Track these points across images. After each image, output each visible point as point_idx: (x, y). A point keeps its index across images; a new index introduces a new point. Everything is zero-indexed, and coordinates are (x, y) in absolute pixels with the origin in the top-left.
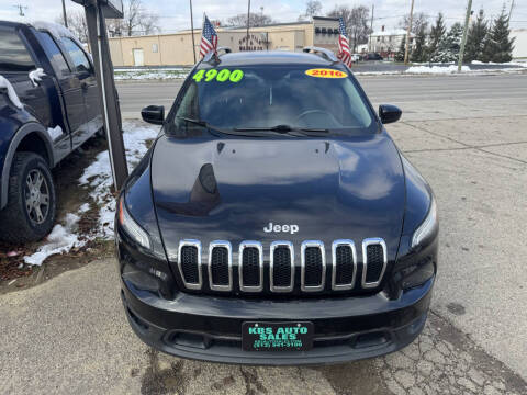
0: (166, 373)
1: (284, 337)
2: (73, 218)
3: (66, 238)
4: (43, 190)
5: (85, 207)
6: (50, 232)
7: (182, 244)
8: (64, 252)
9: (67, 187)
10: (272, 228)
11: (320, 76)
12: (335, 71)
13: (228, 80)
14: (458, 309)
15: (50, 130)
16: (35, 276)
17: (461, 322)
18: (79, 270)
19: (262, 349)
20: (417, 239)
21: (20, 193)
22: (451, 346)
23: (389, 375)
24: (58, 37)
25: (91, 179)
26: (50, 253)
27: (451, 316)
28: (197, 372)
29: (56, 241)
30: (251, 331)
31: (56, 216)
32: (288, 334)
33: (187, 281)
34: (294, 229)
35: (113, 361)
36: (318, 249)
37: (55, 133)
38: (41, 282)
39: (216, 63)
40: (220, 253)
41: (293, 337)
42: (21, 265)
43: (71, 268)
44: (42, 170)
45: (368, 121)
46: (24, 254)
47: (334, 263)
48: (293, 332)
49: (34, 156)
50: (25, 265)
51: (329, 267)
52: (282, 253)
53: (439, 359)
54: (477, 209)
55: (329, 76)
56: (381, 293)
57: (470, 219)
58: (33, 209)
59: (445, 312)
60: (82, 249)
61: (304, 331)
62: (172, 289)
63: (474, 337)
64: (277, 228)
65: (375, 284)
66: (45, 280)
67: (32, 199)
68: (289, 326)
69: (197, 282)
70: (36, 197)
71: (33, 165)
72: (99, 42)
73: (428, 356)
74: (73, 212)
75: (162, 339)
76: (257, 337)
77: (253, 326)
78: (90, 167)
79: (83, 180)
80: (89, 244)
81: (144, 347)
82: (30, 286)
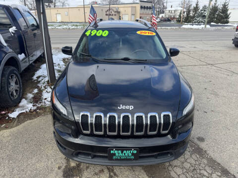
0: (74, 167)
1: (126, 154)
2: (30, 96)
3: (27, 105)
4: (16, 83)
5: (36, 91)
6: (20, 102)
7: (82, 114)
8: (27, 112)
9: (27, 81)
10: (122, 107)
11: (143, 34)
12: (150, 32)
14: (201, 139)
15: (19, 56)
16: (14, 123)
17: (203, 145)
18: (34, 120)
19: (117, 160)
20: (185, 112)
21: (6, 85)
22: (198, 156)
23: (171, 169)
24: (22, 11)
25: (38, 77)
26: (20, 112)
27: (198, 143)
28: (87, 168)
29: (23, 107)
30: (112, 152)
31: (23, 95)
32: (128, 153)
33: (84, 130)
34: (131, 108)
35: (50, 162)
36: (142, 117)
37: (21, 57)
38: (16, 126)
39: (96, 27)
40: (98, 118)
41: (130, 155)
42: (7, 118)
43: (30, 119)
44: (16, 74)
45: (165, 56)
46: (8, 113)
47: (149, 123)
48: (130, 152)
49: (12, 68)
50: (9, 117)
51: (147, 124)
52: (126, 118)
53: (193, 162)
54: (211, 94)
55: (147, 34)
56: (169, 136)
58: (12, 92)
60: (35, 110)
61: (135, 152)
63: (208, 152)
64: (124, 107)
65: (166, 132)
66: (18, 125)
67: (12, 87)
68: (128, 150)
69: (88, 130)
70: (13, 86)
71: (12, 72)
72: (42, 15)
73: (188, 161)
74: (30, 93)
75: (72, 154)
76: (114, 154)
77: (113, 150)
78: (38, 72)
79: (35, 78)
80: (38, 108)
82: (12, 127)
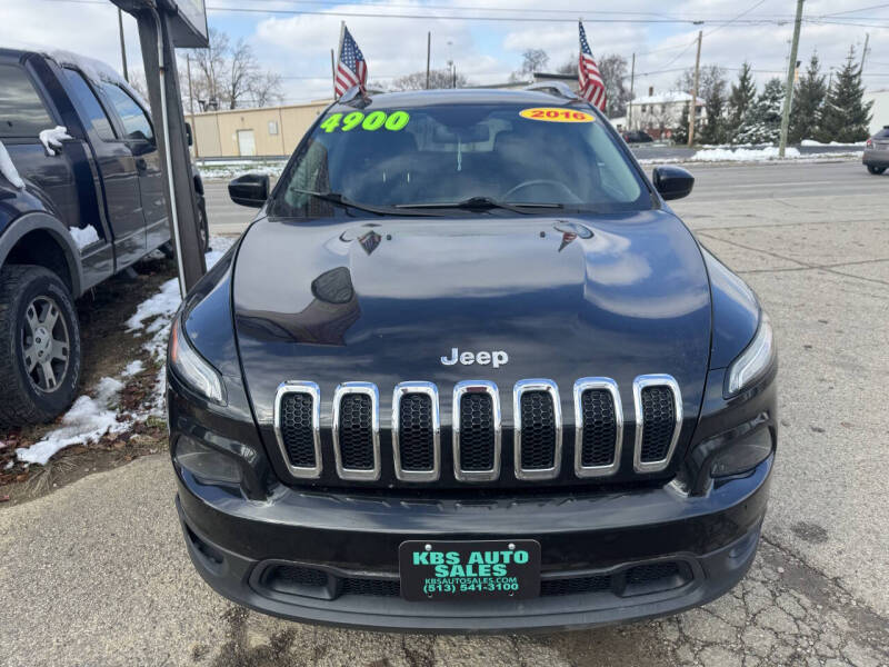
0: (260, 653)
1: (482, 571)
2: (111, 385)
3: (95, 419)
4: (57, 333)
5: (135, 367)
6: (68, 408)
8: (90, 442)
9: (106, 334)
10: (457, 357)
11: (546, 119)
12: (572, 112)
13: (383, 127)
14: (815, 534)
15: (75, 232)
16: (32, 486)
17: (820, 556)
18: (114, 472)
19: (441, 598)
20: (739, 377)
21: (12, 333)
22: (806, 601)
23: (690, 657)
24: (96, 80)
25: (149, 321)
26: (65, 443)
27: (801, 546)
28: (320, 652)
29: (78, 424)
30: (418, 558)
31: (82, 382)
32: (490, 566)
33: (294, 463)
34: (499, 358)
35: (160, 632)
36: (546, 394)
37: (84, 237)
38: (43, 493)
39: (362, 102)
40: (355, 407)
41: (501, 571)
42: (11, 464)
43: (101, 469)
44: (52, 295)
45: (634, 191)
46: (18, 446)
47: (579, 423)
48: (501, 559)
49: (44, 272)
50: (18, 463)
51: (569, 431)
52: (476, 403)
53: (787, 626)
55: (561, 119)
56: (673, 483)
57: (822, 380)
58: (38, 365)
59: (789, 538)
60: (124, 437)
61: (522, 557)
62: (264, 479)
63: (848, 584)
64: (467, 358)
65: (660, 465)
66: (52, 490)
67: (37, 347)
68: (492, 548)
69: (313, 463)
70: (43, 344)
71: (40, 287)
72: (162, 78)
73: (764, 620)
74: (112, 375)
75: (247, 581)
76: (429, 571)
77: (421, 550)
78: (149, 302)
79: (135, 322)
80: (136, 428)
81: (221, 604)
82: (21, 500)
